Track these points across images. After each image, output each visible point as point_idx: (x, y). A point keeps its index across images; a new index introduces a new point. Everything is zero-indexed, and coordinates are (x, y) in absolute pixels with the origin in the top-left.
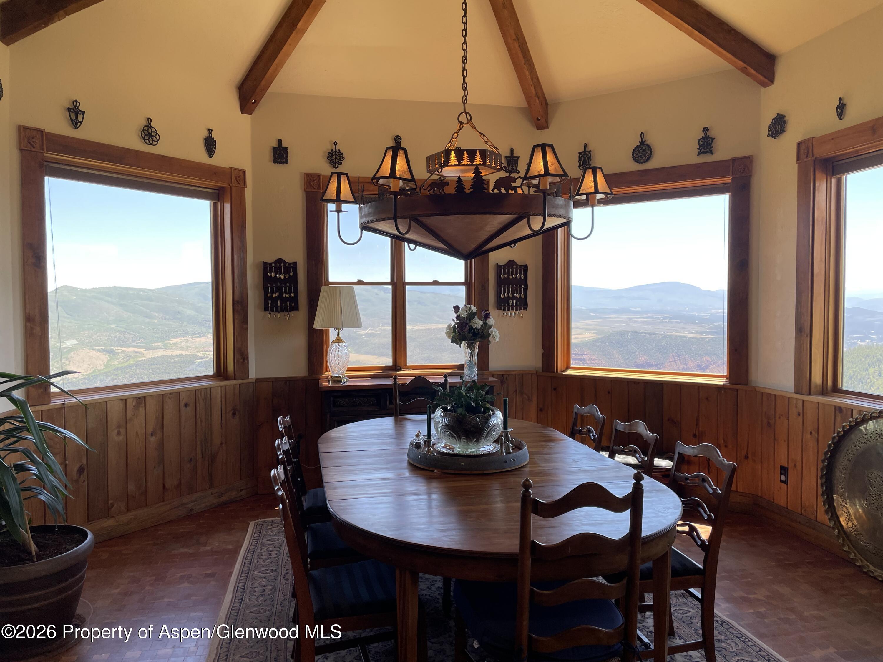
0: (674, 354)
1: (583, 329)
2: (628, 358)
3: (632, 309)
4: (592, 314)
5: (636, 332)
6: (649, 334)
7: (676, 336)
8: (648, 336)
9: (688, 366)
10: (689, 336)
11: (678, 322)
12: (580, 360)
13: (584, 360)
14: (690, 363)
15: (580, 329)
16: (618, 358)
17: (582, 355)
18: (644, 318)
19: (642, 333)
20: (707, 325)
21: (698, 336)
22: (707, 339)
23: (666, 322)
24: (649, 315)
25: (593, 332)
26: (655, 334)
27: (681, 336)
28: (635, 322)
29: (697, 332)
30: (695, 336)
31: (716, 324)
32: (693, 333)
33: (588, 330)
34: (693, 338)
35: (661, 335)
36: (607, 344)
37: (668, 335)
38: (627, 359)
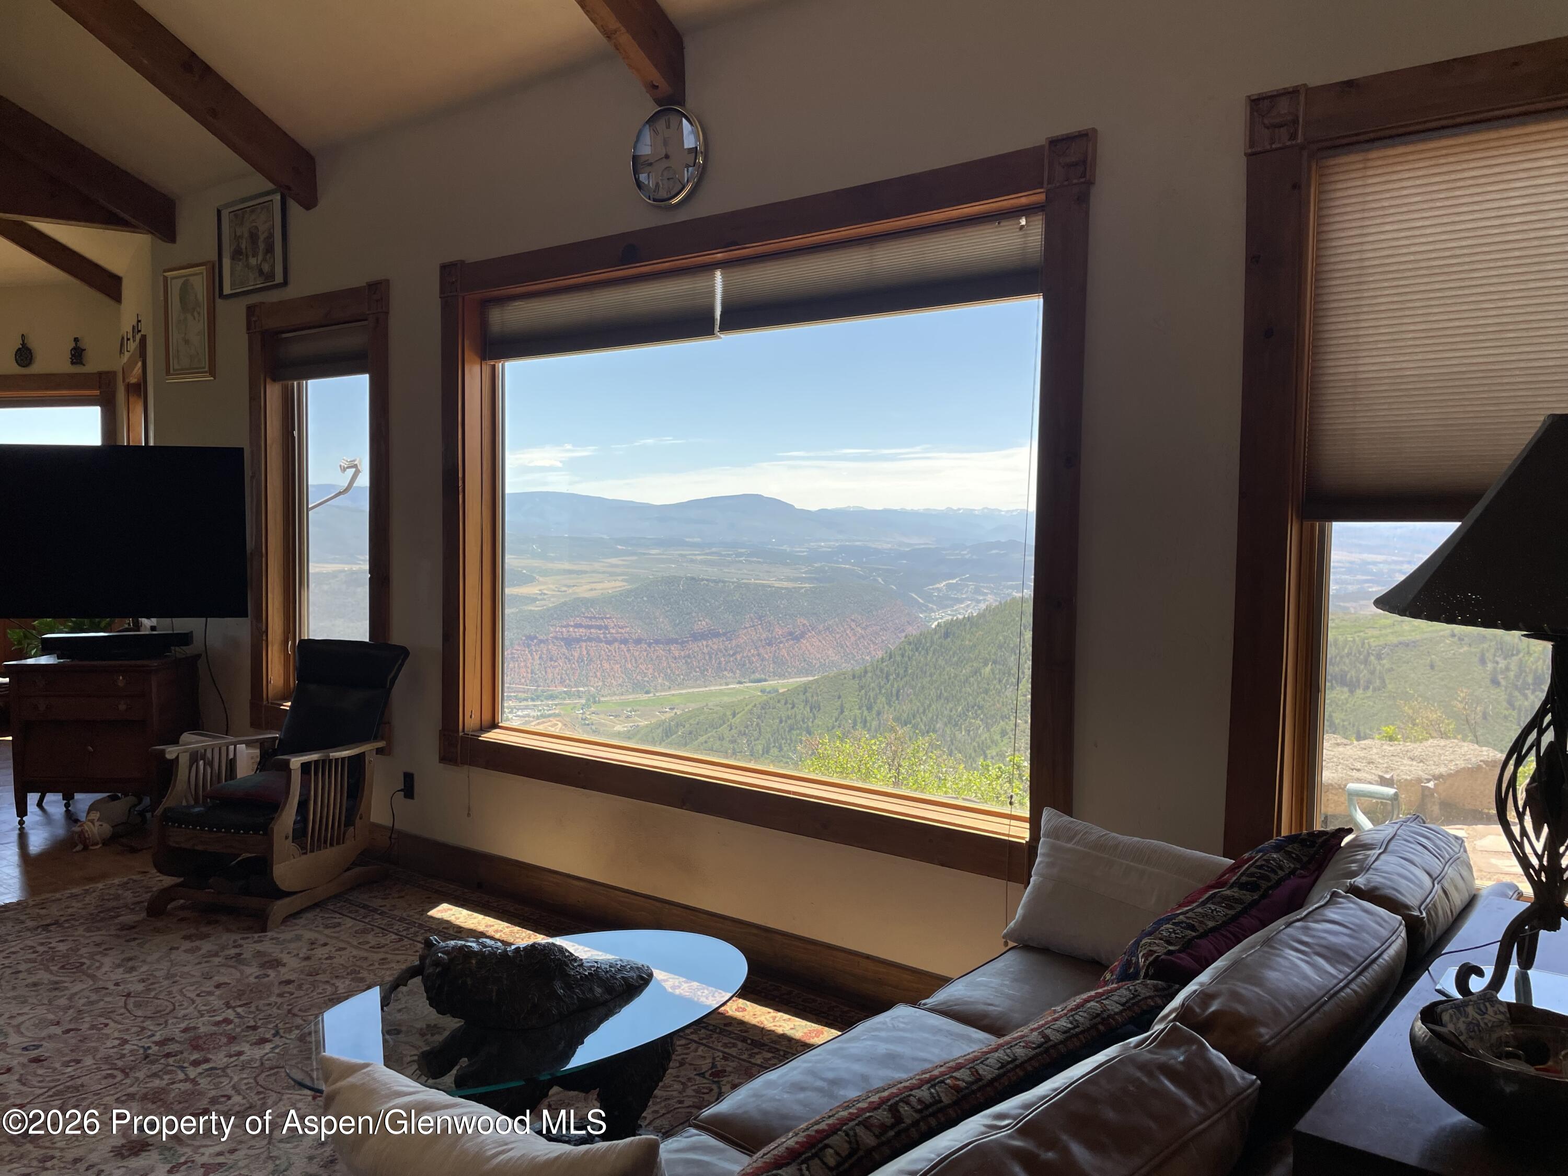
0: (752, 615)
1: (604, 573)
2: (680, 623)
3: (687, 540)
4: (619, 547)
5: (693, 578)
6: (714, 581)
7: (756, 584)
8: (712, 585)
9: (774, 634)
10: (776, 585)
11: (759, 562)
12: (599, 627)
13: (606, 627)
14: (777, 630)
15: (599, 573)
16: (663, 622)
17: (602, 618)
18: (707, 554)
19: (703, 580)
20: (803, 567)
21: (790, 585)
22: (803, 591)
23: (741, 562)
24: (714, 550)
25: (620, 578)
26: (724, 582)
27: (763, 586)
28: (692, 561)
29: (788, 579)
30: (785, 584)
31: (816, 565)
32: (782, 580)
33: (612, 574)
34: (782, 588)
35: (733, 583)
36: (645, 599)
37: (744, 583)
38: (678, 624)
